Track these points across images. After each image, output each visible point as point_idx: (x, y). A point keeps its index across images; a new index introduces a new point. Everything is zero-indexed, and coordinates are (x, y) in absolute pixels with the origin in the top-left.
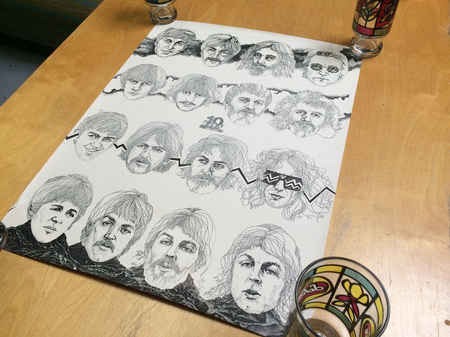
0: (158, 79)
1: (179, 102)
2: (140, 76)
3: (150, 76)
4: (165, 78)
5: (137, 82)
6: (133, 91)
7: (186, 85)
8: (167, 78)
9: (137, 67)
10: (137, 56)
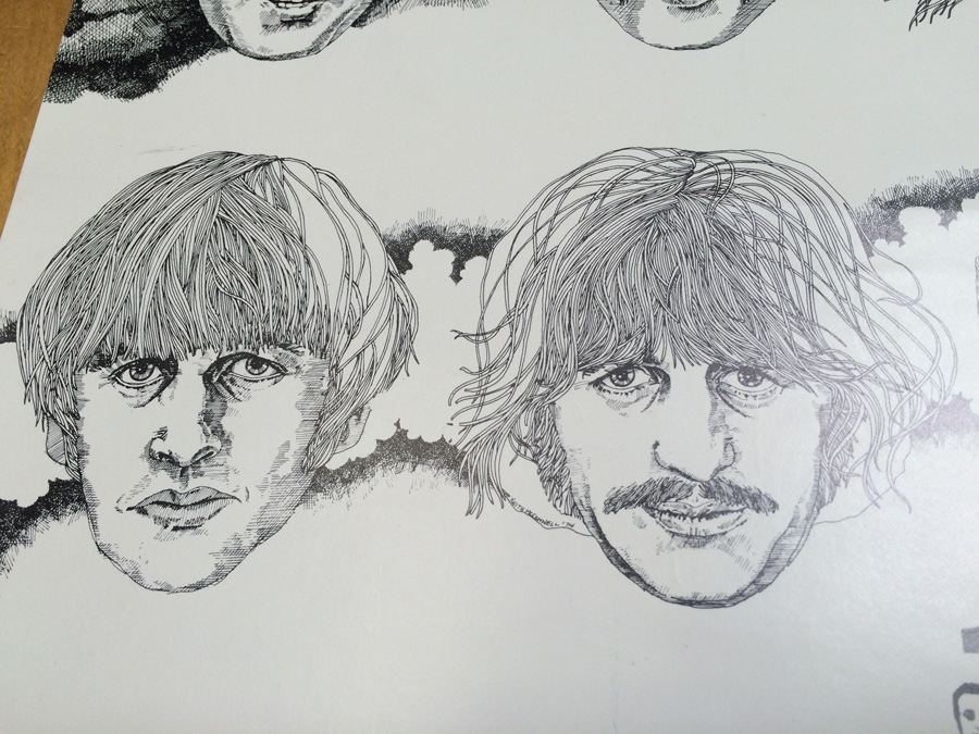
0: (331, 290)
1: (613, 505)
2: (175, 292)
3: (255, 276)
4: (379, 260)
5: (170, 368)
6: (163, 481)
7: (588, 293)
8: (399, 254)
9: (123, 206)
10: (89, 99)
